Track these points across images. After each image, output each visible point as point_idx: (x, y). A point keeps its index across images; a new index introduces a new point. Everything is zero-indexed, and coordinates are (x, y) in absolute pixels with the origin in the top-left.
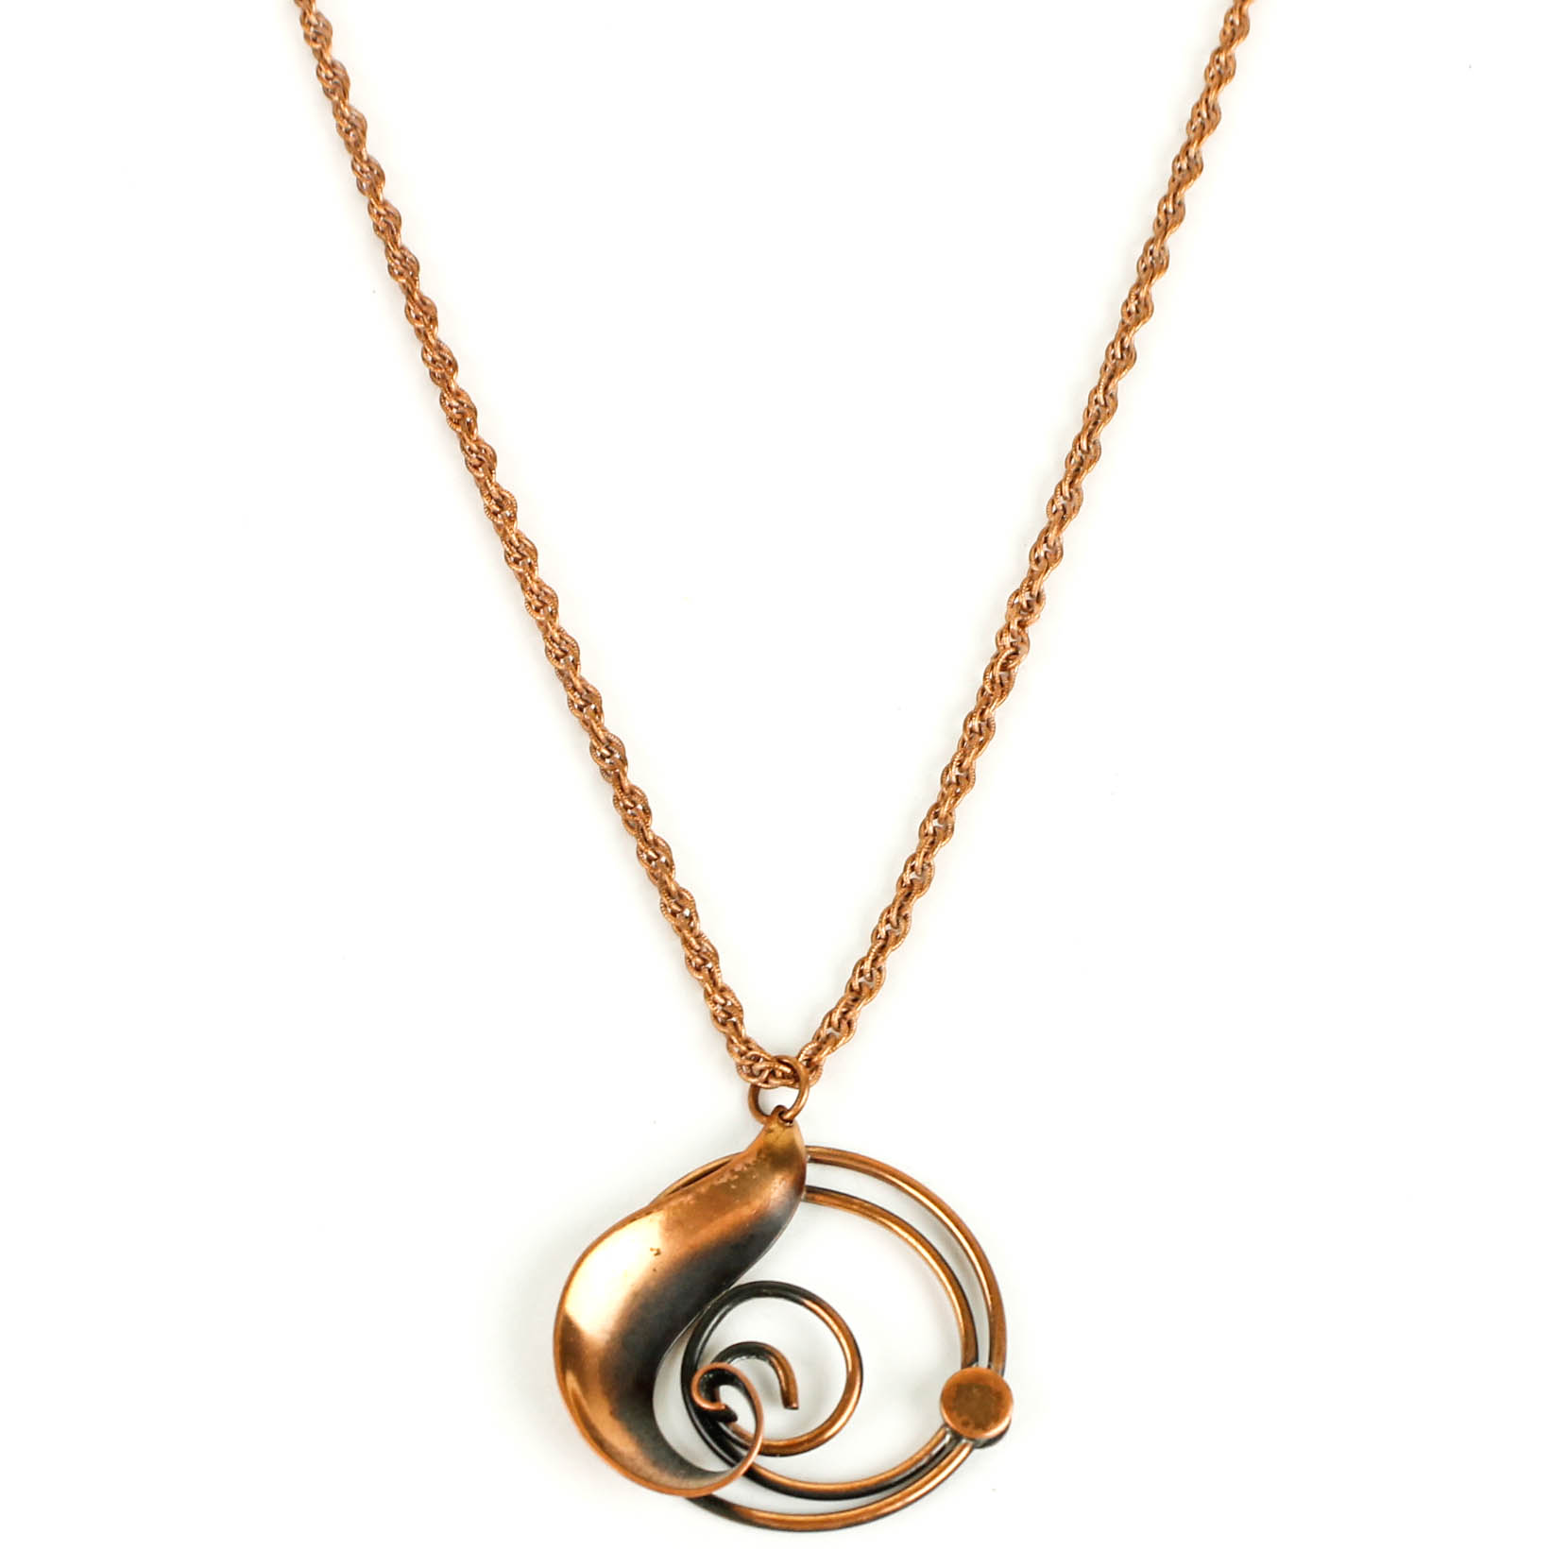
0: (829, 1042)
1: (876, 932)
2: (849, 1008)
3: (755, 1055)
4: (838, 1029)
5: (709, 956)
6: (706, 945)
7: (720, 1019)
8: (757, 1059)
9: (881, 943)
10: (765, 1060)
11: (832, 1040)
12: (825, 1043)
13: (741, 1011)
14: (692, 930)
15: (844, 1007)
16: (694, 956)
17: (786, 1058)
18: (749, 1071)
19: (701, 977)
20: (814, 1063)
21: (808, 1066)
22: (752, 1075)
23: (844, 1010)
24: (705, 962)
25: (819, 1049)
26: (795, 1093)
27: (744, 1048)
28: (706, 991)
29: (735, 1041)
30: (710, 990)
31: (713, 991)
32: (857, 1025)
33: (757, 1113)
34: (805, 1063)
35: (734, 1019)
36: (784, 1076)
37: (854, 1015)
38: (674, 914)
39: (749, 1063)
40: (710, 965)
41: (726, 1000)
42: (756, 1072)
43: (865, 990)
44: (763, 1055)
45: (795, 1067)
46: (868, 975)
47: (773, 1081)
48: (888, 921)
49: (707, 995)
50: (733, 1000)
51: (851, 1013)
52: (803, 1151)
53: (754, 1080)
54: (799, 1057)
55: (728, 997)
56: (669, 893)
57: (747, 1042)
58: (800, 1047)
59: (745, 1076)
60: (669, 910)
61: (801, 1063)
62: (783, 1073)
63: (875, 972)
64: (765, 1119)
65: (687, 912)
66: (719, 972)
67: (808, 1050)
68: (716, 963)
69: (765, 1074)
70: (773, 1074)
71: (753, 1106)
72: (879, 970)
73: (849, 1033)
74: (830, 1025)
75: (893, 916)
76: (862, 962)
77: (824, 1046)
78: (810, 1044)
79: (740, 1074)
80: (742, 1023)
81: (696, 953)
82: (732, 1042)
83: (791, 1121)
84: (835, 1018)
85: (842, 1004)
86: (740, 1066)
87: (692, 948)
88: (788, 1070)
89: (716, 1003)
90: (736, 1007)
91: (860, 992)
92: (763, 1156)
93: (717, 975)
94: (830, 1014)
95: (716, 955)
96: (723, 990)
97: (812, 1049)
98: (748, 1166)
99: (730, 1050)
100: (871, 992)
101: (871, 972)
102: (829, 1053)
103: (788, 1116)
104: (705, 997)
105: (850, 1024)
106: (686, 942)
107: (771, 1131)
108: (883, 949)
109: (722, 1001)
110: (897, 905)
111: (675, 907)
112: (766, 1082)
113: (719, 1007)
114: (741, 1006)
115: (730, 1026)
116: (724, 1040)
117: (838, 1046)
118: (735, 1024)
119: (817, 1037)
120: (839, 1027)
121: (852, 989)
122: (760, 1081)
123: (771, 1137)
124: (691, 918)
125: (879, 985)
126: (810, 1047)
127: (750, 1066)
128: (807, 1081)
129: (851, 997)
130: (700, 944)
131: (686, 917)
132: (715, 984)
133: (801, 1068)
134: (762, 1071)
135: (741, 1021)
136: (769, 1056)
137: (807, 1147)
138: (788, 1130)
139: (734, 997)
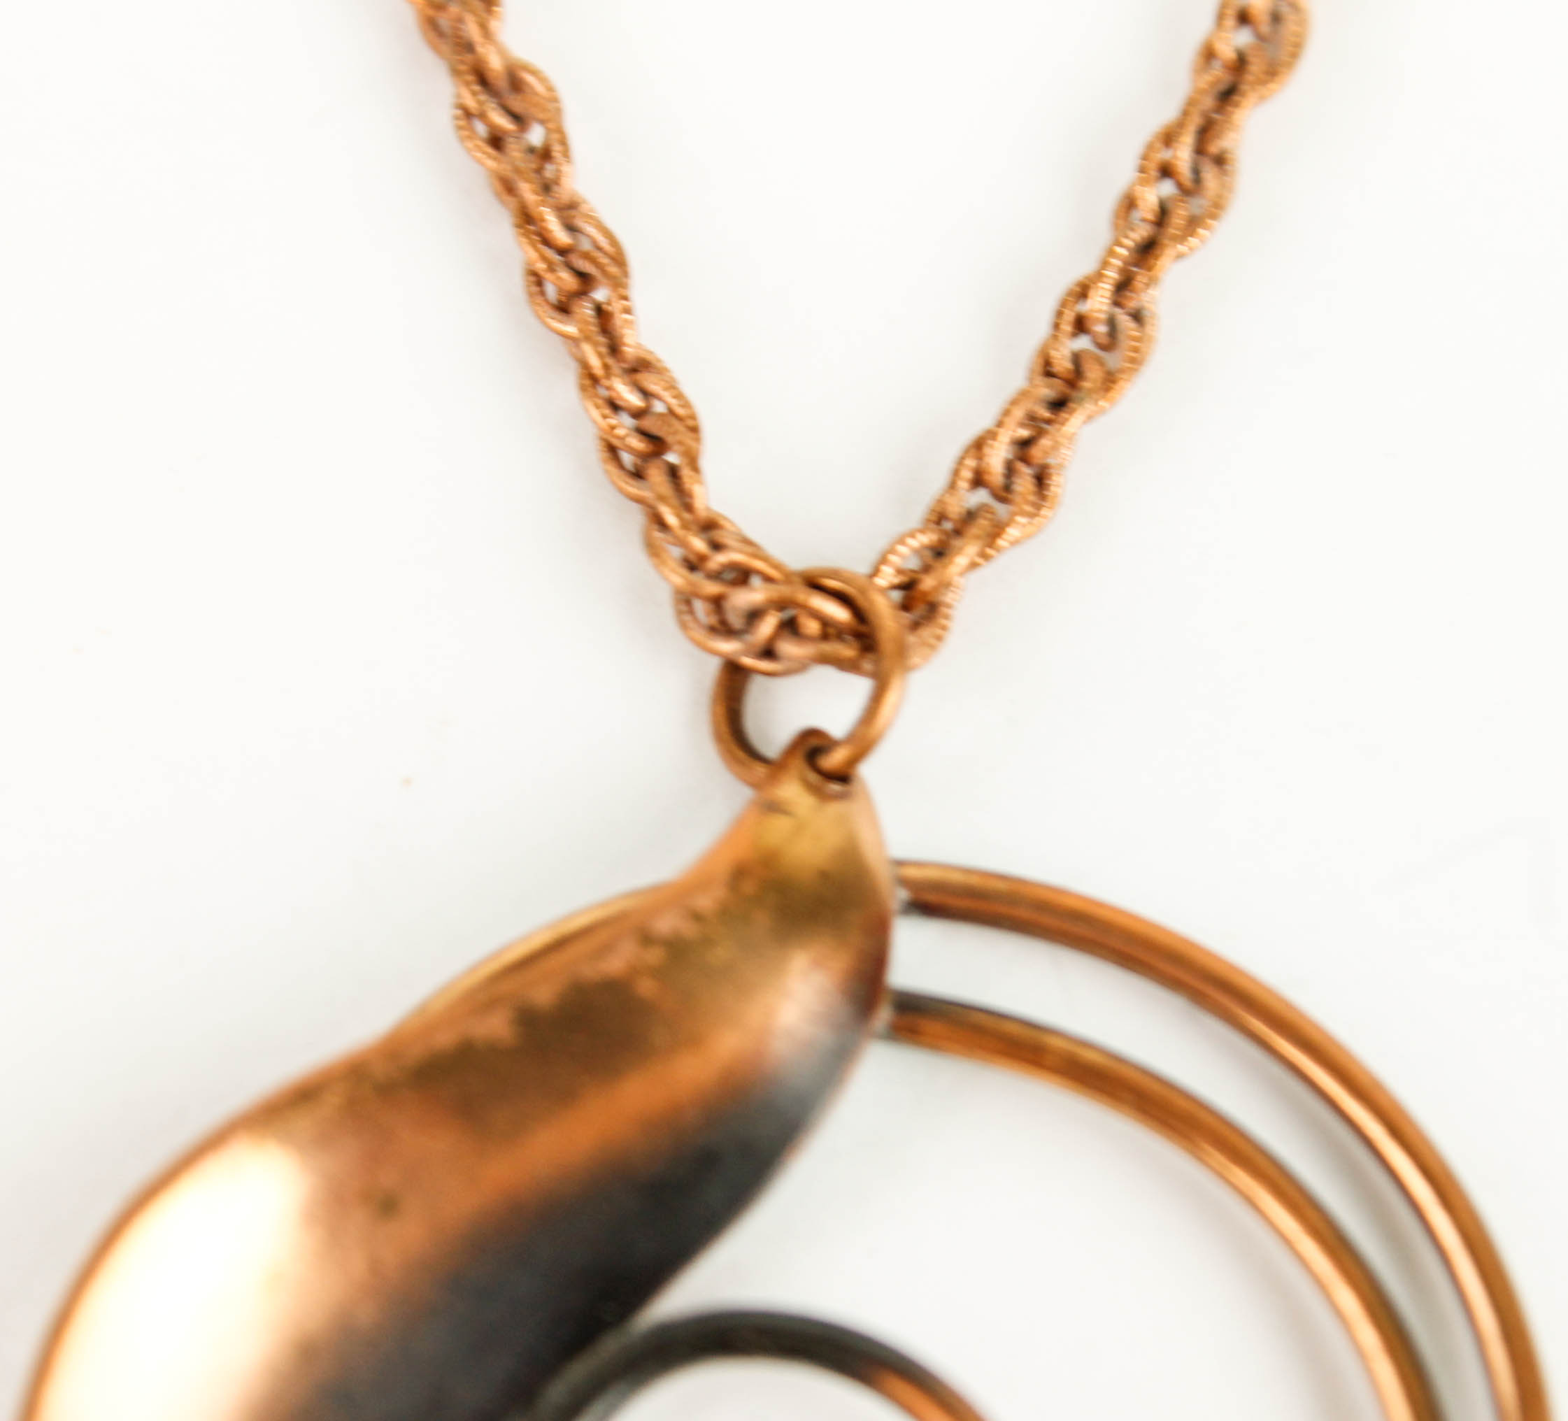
0: (974, 530)
1: (1129, 203)
2: (1038, 426)
3: (732, 566)
4: (1004, 494)
5: (593, 261)
6: (591, 230)
7: (627, 458)
8: (742, 576)
9: (1141, 232)
10: (768, 579)
11: (983, 523)
12: (958, 533)
13: (695, 430)
14: (547, 188)
15: (1022, 425)
16: (551, 268)
17: (834, 574)
18: (713, 620)
19: (571, 329)
20: (925, 594)
21: (906, 606)
22: (724, 629)
23: (1024, 433)
24: (586, 281)
25: (940, 552)
26: (857, 688)
27: (699, 544)
28: (585, 366)
29: (671, 519)
30: (595, 363)
31: (606, 367)
32: (1060, 484)
33: (741, 754)
34: (897, 595)
35: (672, 458)
36: (829, 630)
37: (1056, 447)
38: (496, 141)
39: (713, 588)
40: (601, 294)
41: (646, 394)
42: (736, 621)
43: (1093, 374)
44: (758, 564)
45: (861, 601)
46: (1101, 329)
47: (788, 648)
48: (1166, 171)
49: (590, 380)
50: (666, 395)
51: (1045, 442)
52: (883, 875)
53: (729, 647)
54: (876, 572)
55: (654, 387)
56: (482, 78)
57: (709, 526)
58: (881, 544)
59: (700, 635)
60: (481, 129)
61: (883, 591)
62: (826, 622)
63: (1124, 321)
64: (760, 770)
65: (536, 136)
66: (627, 311)
67: (907, 558)
68: (619, 284)
69: (767, 626)
70: (790, 627)
71: (725, 729)
72: (1137, 317)
73: (1038, 507)
74: (978, 481)
75: (1183, 156)
76: (1082, 291)
77: (957, 543)
78: (912, 535)
79: (684, 626)
80: (695, 468)
81: (557, 258)
82: (662, 525)
83: (843, 777)
84: (997, 457)
85: (1019, 413)
86: (685, 600)
87: (547, 241)
88: (839, 613)
89: (614, 406)
90: (679, 418)
91: (1074, 378)
92: (749, 887)
93: (619, 319)
94: (978, 446)
95: (619, 260)
96: (638, 368)
97: (917, 552)
98: (697, 917)
99: (653, 550)
100: (1110, 381)
101: (1112, 323)
102: (973, 566)
103: (834, 760)
104: (583, 389)
105: (1041, 479)
106: (526, 220)
107: (774, 807)
108: (1147, 250)
109: (635, 400)
110: (1194, 123)
111: (502, 121)
112: (768, 652)
113: (625, 423)
114: (693, 417)
115: (656, 475)
116: (636, 518)
117: (1000, 542)
118: (673, 472)
119: (938, 517)
120: (1007, 488)
121: (1047, 370)
122: (747, 653)
123: (777, 830)
124: (545, 154)
125: (1136, 361)
126: (914, 543)
127: (717, 602)
128: (902, 652)
129: (1047, 391)
130: (571, 228)
131: (532, 150)
132: (615, 349)
133: (884, 608)
134: (754, 616)
135: (693, 460)
136: (777, 566)
137: (900, 863)
138: (834, 808)
139: (672, 386)
